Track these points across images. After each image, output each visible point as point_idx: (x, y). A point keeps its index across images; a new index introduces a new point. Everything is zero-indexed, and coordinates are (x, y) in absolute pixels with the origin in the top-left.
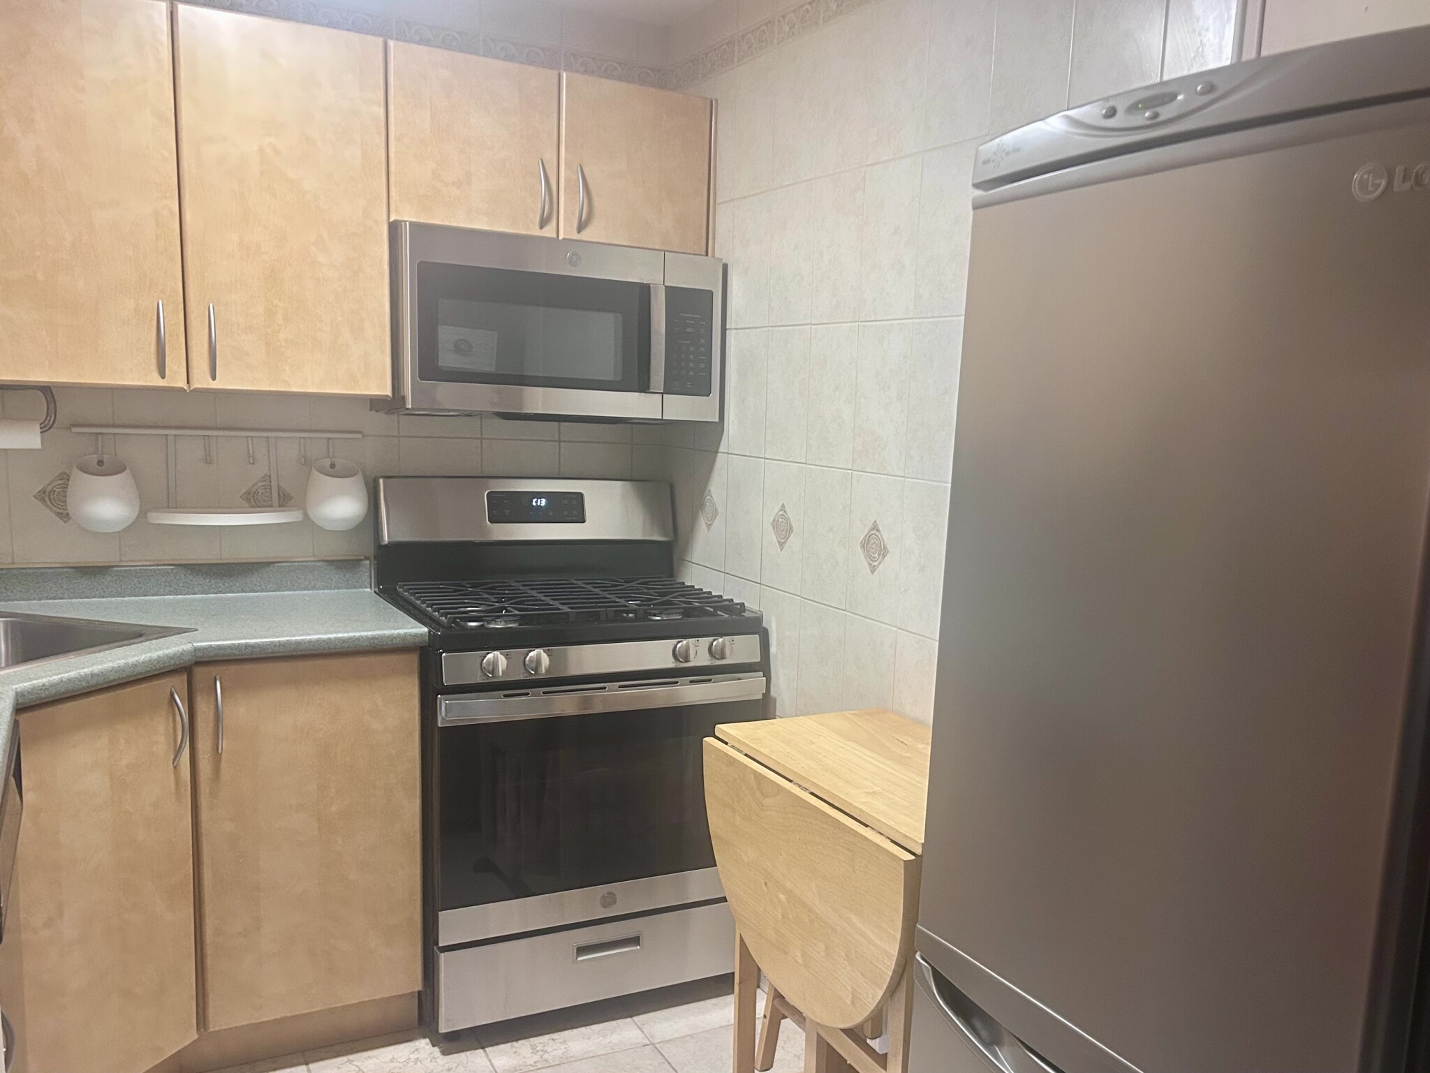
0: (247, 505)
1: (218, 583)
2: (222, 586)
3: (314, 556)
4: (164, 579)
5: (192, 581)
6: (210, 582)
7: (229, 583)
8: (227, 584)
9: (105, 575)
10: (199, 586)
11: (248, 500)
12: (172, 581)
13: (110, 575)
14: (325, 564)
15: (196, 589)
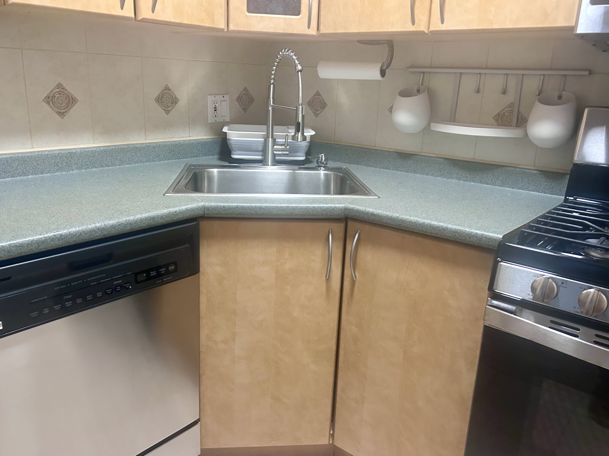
0: (496, 124)
1: (467, 175)
2: (469, 176)
3: (534, 166)
4: (438, 166)
5: (452, 170)
6: (462, 172)
7: (473, 176)
8: (471, 176)
9: (410, 159)
10: (456, 174)
11: (497, 120)
12: (442, 168)
13: (412, 159)
14: (539, 172)
15: (454, 176)
